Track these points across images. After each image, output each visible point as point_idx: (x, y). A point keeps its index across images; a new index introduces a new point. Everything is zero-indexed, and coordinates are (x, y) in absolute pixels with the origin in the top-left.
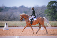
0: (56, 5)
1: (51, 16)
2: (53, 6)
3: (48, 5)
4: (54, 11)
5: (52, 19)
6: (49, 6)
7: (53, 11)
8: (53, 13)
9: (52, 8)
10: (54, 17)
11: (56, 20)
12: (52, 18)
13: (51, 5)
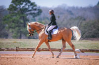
0: (27, 7)
1: (17, 28)
2: (20, 9)
3: (11, 5)
5: (19, 35)
6: (14, 7)
7: (21, 18)
8: (21, 23)
9: (18, 12)
10: (22, 30)
11: (26, 36)
12: (18, 32)
13: (17, 6)
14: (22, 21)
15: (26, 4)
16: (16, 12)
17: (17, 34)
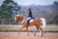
0: (12, 5)
1: (6, 18)
2: (8, 7)
3: (3, 4)
4: (10, 12)
5: (8, 22)
6: (4, 5)
7: (8, 12)
8: (9, 15)
9: (7, 8)
10: (9, 19)
11: (12, 23)
12: (7, 21)
13: (6, 4)
14: (9, 14)
15: (12, 4)
16: (6, 8)
17: (6, 22)
